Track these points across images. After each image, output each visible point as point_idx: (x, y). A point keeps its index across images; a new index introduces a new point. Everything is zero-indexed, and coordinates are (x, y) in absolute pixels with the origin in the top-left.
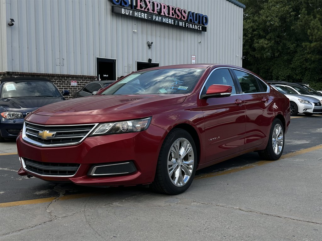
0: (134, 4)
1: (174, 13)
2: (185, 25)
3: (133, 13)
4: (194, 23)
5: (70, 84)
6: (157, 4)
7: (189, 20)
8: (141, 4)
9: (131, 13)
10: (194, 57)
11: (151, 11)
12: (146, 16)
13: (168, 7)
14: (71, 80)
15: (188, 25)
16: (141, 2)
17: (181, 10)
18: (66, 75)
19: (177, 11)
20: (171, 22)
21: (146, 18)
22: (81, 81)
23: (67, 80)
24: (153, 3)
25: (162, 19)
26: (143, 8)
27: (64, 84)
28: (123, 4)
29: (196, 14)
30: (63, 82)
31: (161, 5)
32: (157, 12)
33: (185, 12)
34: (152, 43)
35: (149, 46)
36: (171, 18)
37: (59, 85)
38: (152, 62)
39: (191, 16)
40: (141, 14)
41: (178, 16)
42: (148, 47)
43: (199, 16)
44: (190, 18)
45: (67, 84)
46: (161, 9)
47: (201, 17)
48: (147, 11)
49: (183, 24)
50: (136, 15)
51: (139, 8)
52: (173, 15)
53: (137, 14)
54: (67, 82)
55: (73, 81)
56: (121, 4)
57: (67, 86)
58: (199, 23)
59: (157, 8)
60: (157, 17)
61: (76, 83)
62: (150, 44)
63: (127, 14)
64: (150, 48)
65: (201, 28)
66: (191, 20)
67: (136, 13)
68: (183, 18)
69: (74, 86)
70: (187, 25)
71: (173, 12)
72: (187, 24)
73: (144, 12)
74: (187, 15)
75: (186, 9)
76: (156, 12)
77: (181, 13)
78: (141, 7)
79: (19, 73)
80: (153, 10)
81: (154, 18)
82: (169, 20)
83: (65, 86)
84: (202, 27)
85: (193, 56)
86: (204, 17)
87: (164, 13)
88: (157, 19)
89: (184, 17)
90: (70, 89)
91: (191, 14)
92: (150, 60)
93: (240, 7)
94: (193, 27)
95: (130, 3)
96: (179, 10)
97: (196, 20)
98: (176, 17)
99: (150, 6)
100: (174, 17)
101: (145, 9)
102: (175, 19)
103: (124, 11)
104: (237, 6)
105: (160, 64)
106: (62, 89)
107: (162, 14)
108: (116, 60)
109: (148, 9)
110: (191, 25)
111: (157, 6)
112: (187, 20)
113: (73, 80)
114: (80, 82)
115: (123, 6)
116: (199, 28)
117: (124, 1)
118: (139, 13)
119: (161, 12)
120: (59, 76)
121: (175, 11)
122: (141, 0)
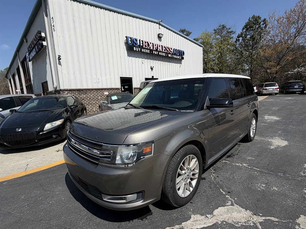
0: (142, 45)
2: (172, 56)
3: (141, 50)
4: (177, 55)
5: (104, 94)
6: (155, 45)
8: (146, 44)
10: (178, 73)
11: (152, 48)
12: (149, 51)
13: (162, 46)
14: (104, 91)
16: (145, 43)
18: (101, 88)
20: (164, 54)
22: (111, 91)
24: (153, 44)
25: (158, 53)
28: (134, 44)
29: (178, 50)
30: (99, 93)
31: (157, 45)
32: (156, 49)
33: (171, 49)
34: (153, 67)
35: (152, 69)
36: (164, 52)
37: (96, 95)
40: (146, 50)
41: (168, 51)
42: (150, 69)
43: (180, 51)
44: (174, 52)
46: (157, 47)
47: (181, 52)
51: (144, 47)
52: (165, 50)
53: (143, 50)
54: (102, 92)
55: (106, 92)
57: (102, 95)
58: (180, 55)
60: (156, 52)
61: (108, 93)
62: (152, 67)
63: (137, 50)
66: (175, 53)
68: (170, 52)
69: (106, 95)
71: (165, 49)
73: (148, 49)
74: (173, 50)
75: (172, 47)
76: (154, 49)
77: (169, 49)
78: (146, 46)
80: (153, 48)
81: (154, 53)
87: (160, 50)
88: (156, 53)
89: (171, 52)
90: (104, 96)
91: (175, 50)
92: (153, 77)
93: (201, 46)
94: (177, 57)
95: (139, 44)
96: (168, 48)
97: (178, 53)
98: (167, 52)
99: (151, 45)
100: (165, 52)
101: (148, 47)
104: (199, 46)
105: (158, 79)
106: (99, 97)
107: (159, 50)
108: (132, 78)
109: (150, 47)
110: (175, 56)
111: (155, 46)
112: (173, 53)
115: (135, 46)
116: (180, 57)
117: (135, 43)
118: (145, 50)
119: (158, 49)
120: (96, 89)
121: (166, 48)
122: (145, 42)
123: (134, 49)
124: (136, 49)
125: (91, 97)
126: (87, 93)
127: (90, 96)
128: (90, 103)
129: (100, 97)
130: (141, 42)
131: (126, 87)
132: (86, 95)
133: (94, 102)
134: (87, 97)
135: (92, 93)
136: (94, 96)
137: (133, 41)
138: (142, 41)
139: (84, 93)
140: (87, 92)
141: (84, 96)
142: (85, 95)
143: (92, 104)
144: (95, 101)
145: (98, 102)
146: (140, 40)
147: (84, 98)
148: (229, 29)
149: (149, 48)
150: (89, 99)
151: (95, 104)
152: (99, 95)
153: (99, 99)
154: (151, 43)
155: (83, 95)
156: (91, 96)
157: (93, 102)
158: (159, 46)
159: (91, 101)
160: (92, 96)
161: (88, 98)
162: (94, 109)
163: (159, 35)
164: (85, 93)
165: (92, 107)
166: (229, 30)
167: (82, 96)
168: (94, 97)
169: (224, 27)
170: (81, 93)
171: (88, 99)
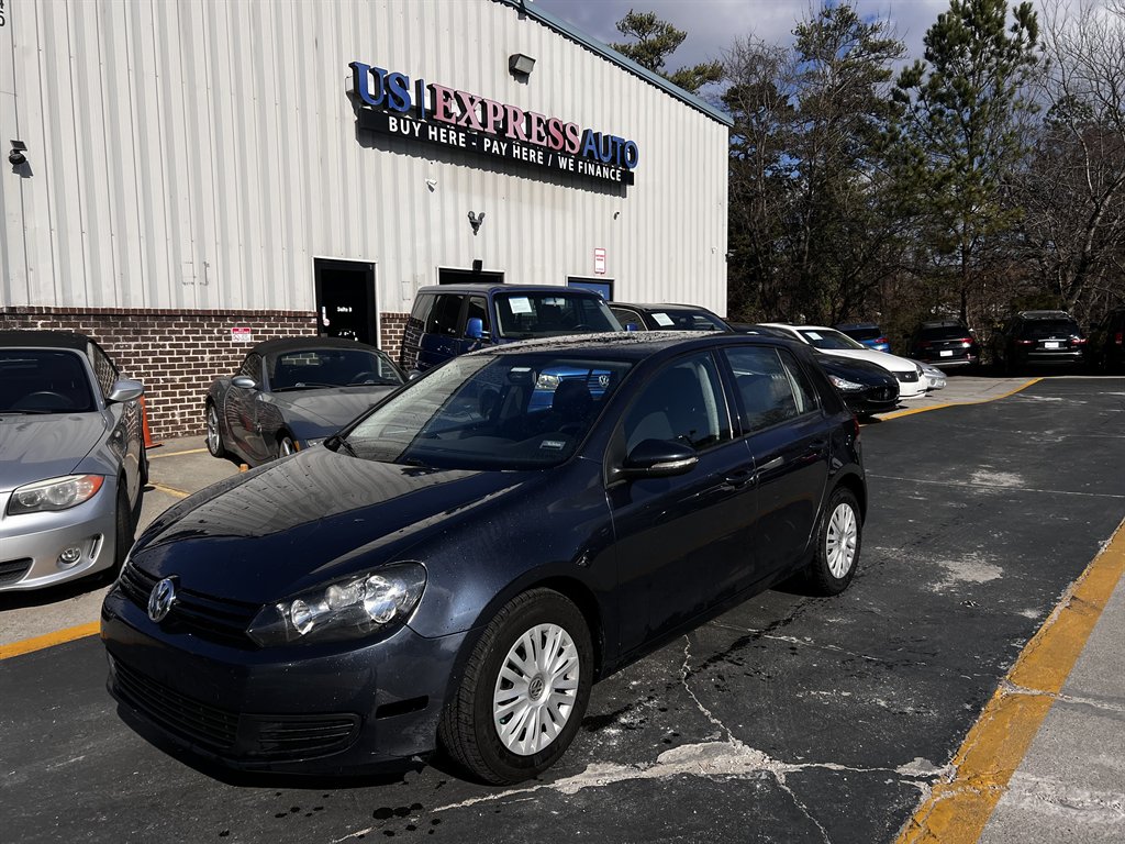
0: (427, 105)
1: (543, 134)
2: (576, 167)
3: (424, 130)
4: (600, 161)
5: (230, 338)
6: (495, 108)
7: (585, 155)
8: (447, 104)
9: (417, 129)
10: (602, 253)
11: (476, 126)
12: (461, 140)
13: (527, 115)
14: (231, 326)
15: (583, 165)
16: (446, 100)
17: (564, 126)
18: (215, 311)
19: (551, 127)
20: (536, 157)
21: (461, 144)
22: (266, 328)
23: (218, 325)
24: (484, 104)
25: (509, 150)
26: (454, 118)
27: (210, 339)
28: (392, 104)
29: (606, 137)
30: (204, 332)
31: (506, 111)
32: (496, 128)
33: (573, 130)
34: (482, 216)
35: (475, 225)
36: (537, 147)
37: (191, 341)
38: (483, 270)
39: (591, 144)
40: (447, 134)
41: (555, 141)
42: (470, 227)
43: (614, 143)
44: (588, 147)
45: (220, 339)
46: (505, 120)
47: (619, 146)
48: (465, 125)
49: (571, 165)
50: (433, 136)
51: (440, 116)
52: (540, 138)
53: (435, 133)
54: (219, 332)
55: (240, 329)
56: (385, 104)
57: (219, 345)
58: (613, 160)
59: (497, 119)
60: (495, 143)
61: (249, 335)
62: (476, 218)
63: (406, 133)
64: (477, 230)
65: (618, 176)
66: (591, 153)
67: (433, 130)
68: (568, 148)
69: (242, 344)
70: (580, 167)
71: (541, 129)
72: (580, 163)
73: (458, 129)
74: (580, 138)
75: (577, 122)
76: (490, 129)
77: (564, 134)
78: (448, 114)
79: (53, 311)
80: (484, 124)
81: (486, 146)
82: (531, 151)
83: (213, 345)
84: (622, 173)
85: (598, 252)
86: (627, 146)
87: (516, 133)
88: (495, 149)
89: (572, 146)
90: (230, 351)
91: (590, 136)
92: (478, 264)
93: (720, 123)
94: (599, 172)
95: (414, 103)
96: (556, 125)
97: (606, 154)
98: (551, 144)
99: (473, 112)
100: (544, 143)
101: (458, 119)
102: (547, 151)
103: (394, 124)
104: (714, 119)
105: (505, 275)
106: (204, 352)
107: (510, 134)
108: (374, 264)
109: (469, 121)
110: (591, 168)
111: (495, 114)
112: (581, 152)
113: (239, 325)
114: (263, 332)
115: (393, 110)
116: (614, 174)
117: (395, 97)
118: (442, 130)
119: (505, 129)
120: (190, 315)
121: (546, 128)
122: (447, 94)
123: (391, 124)
124: (399, 124)
125: (161, 353)
126: (146, 332)
127: (159, 346)
128: (158, 381)
129: (207, 356)
130: (427, 92)
131: (344, 309)
132: (140, 342)
133: (178, 378)
134: (144, 354)
135: (170, 332)
136: (181, 346)
137: (387, 86)
138: (430, 87)
139: (127, 332)
140: (146, 325)
141: (130, 347)
142: (133, 344)
143: (166, 387)
144: (182, 373)
145: (198, 379)
146: (419, 84)
147: (126, 354)
148: (874, 30)
149: (462, 123)
150: (154, 360)
151: (182, 386)
152: (207, 345)
153: (205, 365)
154: (472, 100)
155: (125, 339)
156: (164, 346)
157: (173, 380)
158: (515, 114)
159: (165, 374)
160: (171, 346)
161: (150, 358)
162: (173, 415)
163: (513, 59)
164: (136, 332)
165: (167, 401)
166: (873, 38)
167: (118, 347)
168: (179, 353)
169: (846, 18)
170: (117, 332)
171: (146, 361)
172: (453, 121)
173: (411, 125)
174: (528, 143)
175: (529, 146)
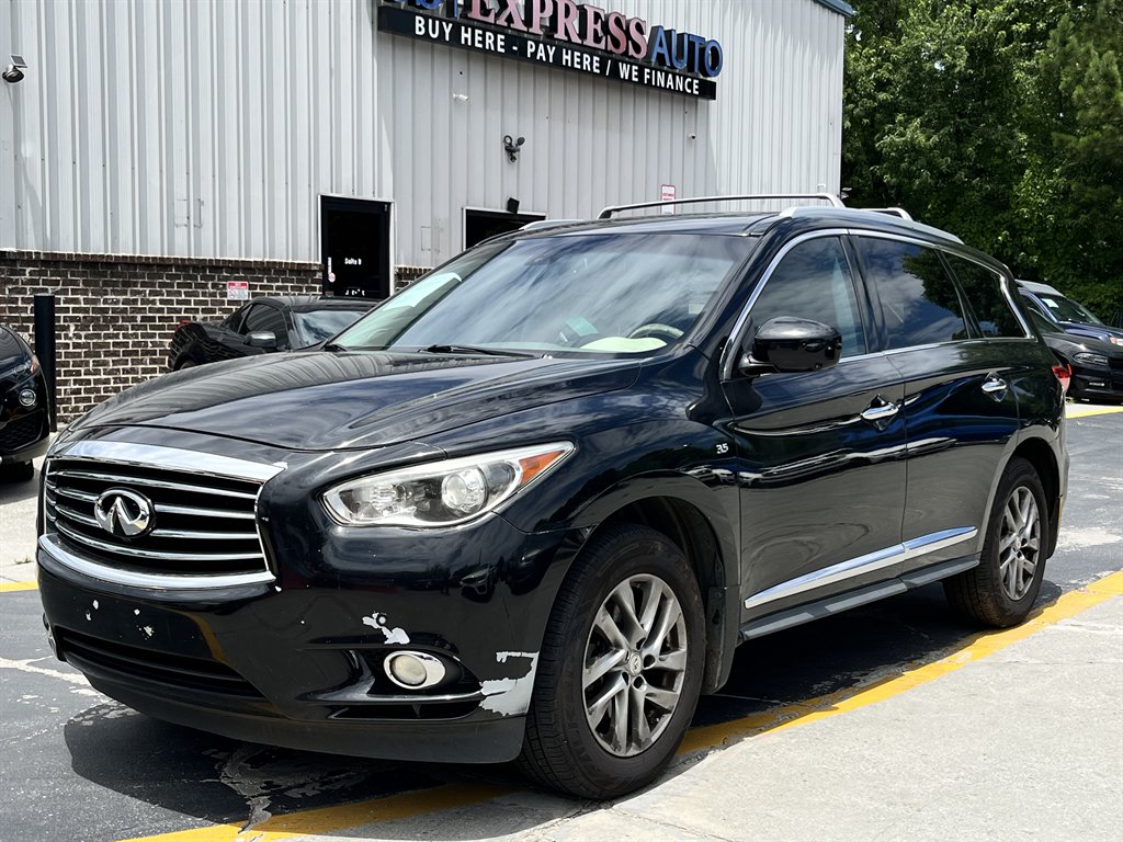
1: (601, 34)
2: (641, 76)
3: (456, 33)
4: (672, 67)
5: (225, 295)
7: (653, 59)
10: (671, 190)
11: (519, 25)
12: (500, 43)
13: (582, 10)
14: (227, 279)
15: (650, 74)
17: (628, 23)
18: (210, 261)
19: (612, 26)
20: (589, 63)
21: (500, 50)
22: (265, 282)
23: (213, 279)
26: (492, 15)
27: (204, 294)
28: (420, 1)
29: (681, 36)
30: (197, 286)
31: (555, 4)
32: (542, 28)
33: (639, 28)
34: (521, 141)
35: (511, 151)
36: (592, 52)
37: (183, 297)
38: (519, 212)
39: (661, 45)
40: (483, 36)
41: (616, 43)
42: (506, 156)
43: (691, 44)
44: (657, 49)
45: (214, 295)
46: (554, 19)
47: (697, 46)
48: (506, 24)
49: (634, 73)
50: (466, 40)
51: (475, 13)
52: (597, 39)
53: (469, 36)
54: (215, 286)
55: (237, 283)
57: (213, 303)
58: (690, 68)
59: (543, 15)
60: (541, 46)
61: (246, 292)
62: (515, 143)
63: (435, 36)
64: (513, 159)
65: (695, 87)
66: (660, 57)
67: (466, 32)
68: (632, 52)
69: (238, 302)
70: (647, 77)
71: (599, 27)
72: (647, 70)
73: (497, 30)
74: (647, 38)
75: (644, 17)
76: (536, 29)
77: (627, 33)
78: (485, 11)
80: (528, 21)
81: (530, 51)
82: (585, 56)
83: (205, 302)
84: (701, 84)
85: (665, 189)
86: (708, 46)
87: (567, 33)
88: (541, 54)
89: (637, 48)
90: (225, 311)
91: (660, 34)
92: (512, 204)
93: (834, 11)
94: (670, 83)
96: (618, 22)
97: (680, 59)
98: (611, 47)
99: (515, 7)
100: (602, 46)
101: (497, 16)
102: (604, 55)
103: (422, 26)
106: (197, 311)
107: (560, 35)
108: (389, 204)
109: (510, 19)
110: (660, 78)
111: (543, 8)
112: (647, 58)
113: (235, 279)
114: (262, 287)
115: (421, 7)
116: (690, 85)
118: (477, 32)
119: (554, 29)
120: (182, 265)
121: (605, 25)
123: (417, 25)
124: (426, 26)
125: (151, 310)
126: (136, 284)
128: (146, 344)
129: (200, 316)
131: (352, 261)
133: (167, 342)
135: (161, 285)
136: (171, 303)
139: (116, 283)
141: (118, 302)
147: (114, 310)
149: (502, 22)
150: (143, 319)
152: (200, 302)
155: (94, 292)
157: (161, 344)
158: (567, 8)
159: (154, 336)
160: (162, 302)
161: (139, 316)
164: (125, 284)
165: (155, 370)
168: (170, 311)
170: (85, 283)
171: (134, 319)
172: (491, 19)
173: (441, 26)
174: (582, 45)
175: (583, 49)
